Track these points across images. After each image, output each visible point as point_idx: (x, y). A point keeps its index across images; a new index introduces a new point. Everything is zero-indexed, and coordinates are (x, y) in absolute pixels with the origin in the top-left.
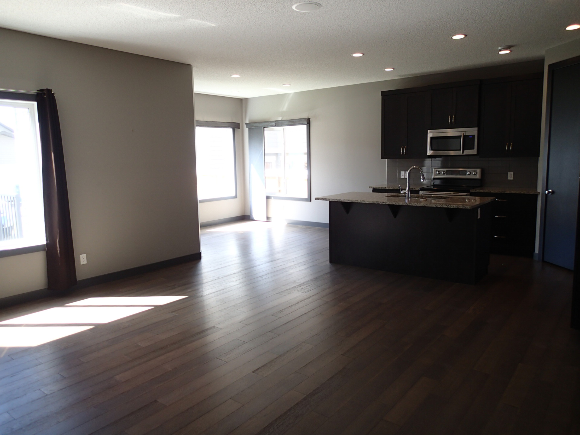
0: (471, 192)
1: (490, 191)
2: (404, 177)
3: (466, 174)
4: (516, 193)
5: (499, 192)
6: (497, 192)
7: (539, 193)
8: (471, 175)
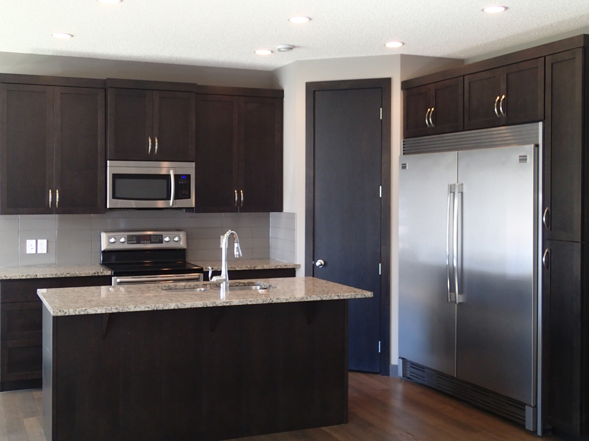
0: (205, 272)
1: (234, 268)
2: (34, 252)
3: (161, 241)
4: (270, 268)
5: (247, 269)
6: (244, 268)
7: (299, 265)
8: (172, 242)
